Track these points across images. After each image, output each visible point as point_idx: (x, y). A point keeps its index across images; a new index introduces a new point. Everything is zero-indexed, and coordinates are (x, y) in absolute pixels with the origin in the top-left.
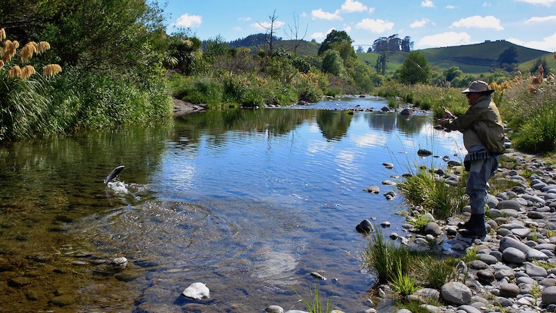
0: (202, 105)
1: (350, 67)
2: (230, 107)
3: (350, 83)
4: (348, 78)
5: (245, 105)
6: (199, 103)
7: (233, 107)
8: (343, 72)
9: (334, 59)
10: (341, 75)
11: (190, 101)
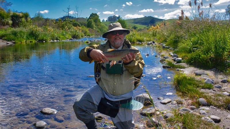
0: (13, 41)
1: (98, 26)
2: (31, 42)
3: (98, 31)
4: (97, 30)
5: (39, 41)
6: (11, 40)
7: (32, 42)
8: (95, 28)
9: (91, 23)
10: (94, 28)
11: (6, 40)
